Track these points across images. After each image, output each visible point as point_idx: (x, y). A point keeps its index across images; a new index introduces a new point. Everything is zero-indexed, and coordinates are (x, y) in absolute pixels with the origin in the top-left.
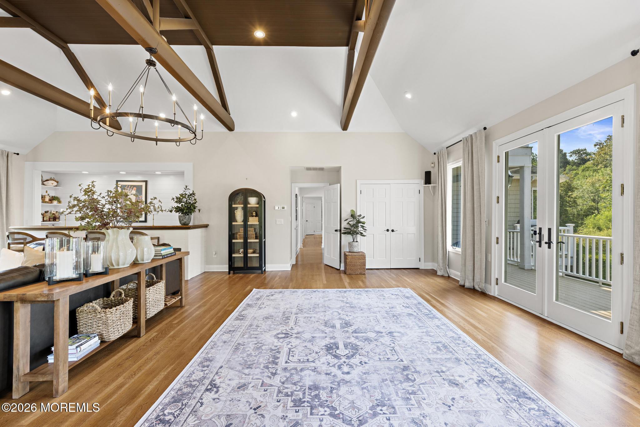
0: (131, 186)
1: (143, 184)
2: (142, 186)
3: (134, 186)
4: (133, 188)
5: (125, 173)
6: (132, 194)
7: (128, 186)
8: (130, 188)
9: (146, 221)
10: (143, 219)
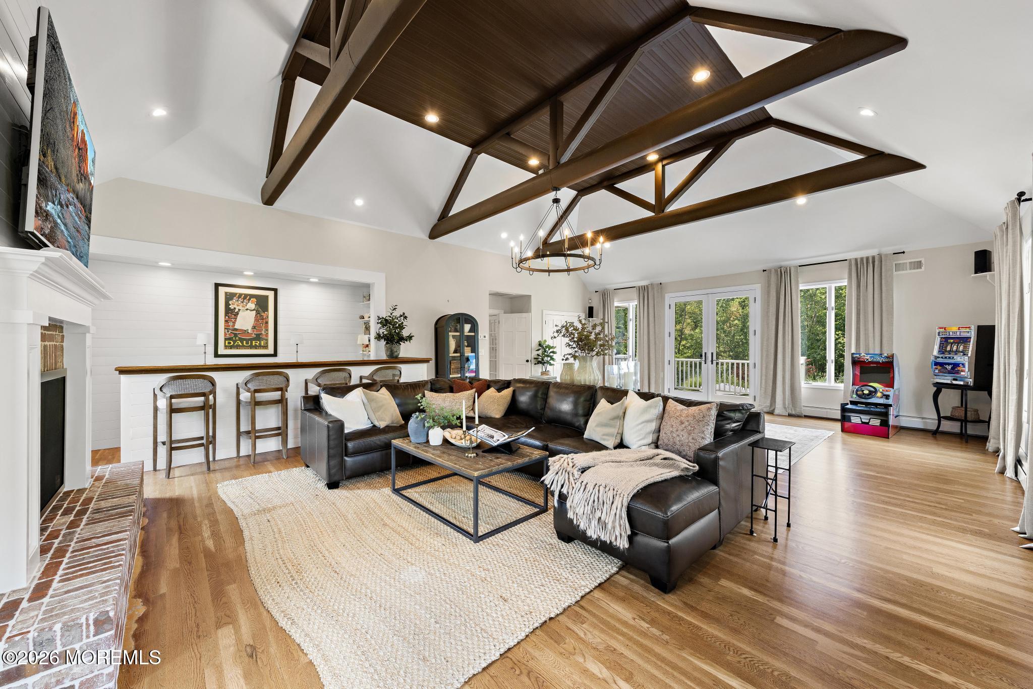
0: (246, 296)
1: (271, 294)
2: (267, 297)
3: (252, 296)
4: (249, 300)
5: (252, 273)
6: (247, 309)
7: (240, 295)
8: (245, 298)
9: (275, 354)
10: (271, 350)
